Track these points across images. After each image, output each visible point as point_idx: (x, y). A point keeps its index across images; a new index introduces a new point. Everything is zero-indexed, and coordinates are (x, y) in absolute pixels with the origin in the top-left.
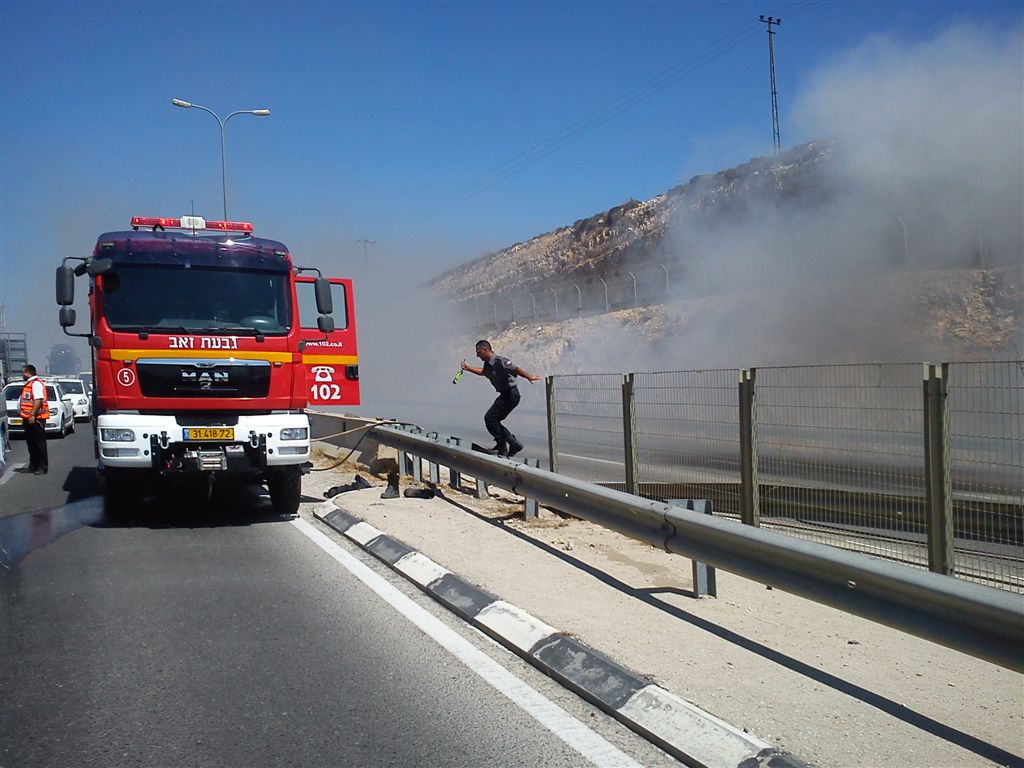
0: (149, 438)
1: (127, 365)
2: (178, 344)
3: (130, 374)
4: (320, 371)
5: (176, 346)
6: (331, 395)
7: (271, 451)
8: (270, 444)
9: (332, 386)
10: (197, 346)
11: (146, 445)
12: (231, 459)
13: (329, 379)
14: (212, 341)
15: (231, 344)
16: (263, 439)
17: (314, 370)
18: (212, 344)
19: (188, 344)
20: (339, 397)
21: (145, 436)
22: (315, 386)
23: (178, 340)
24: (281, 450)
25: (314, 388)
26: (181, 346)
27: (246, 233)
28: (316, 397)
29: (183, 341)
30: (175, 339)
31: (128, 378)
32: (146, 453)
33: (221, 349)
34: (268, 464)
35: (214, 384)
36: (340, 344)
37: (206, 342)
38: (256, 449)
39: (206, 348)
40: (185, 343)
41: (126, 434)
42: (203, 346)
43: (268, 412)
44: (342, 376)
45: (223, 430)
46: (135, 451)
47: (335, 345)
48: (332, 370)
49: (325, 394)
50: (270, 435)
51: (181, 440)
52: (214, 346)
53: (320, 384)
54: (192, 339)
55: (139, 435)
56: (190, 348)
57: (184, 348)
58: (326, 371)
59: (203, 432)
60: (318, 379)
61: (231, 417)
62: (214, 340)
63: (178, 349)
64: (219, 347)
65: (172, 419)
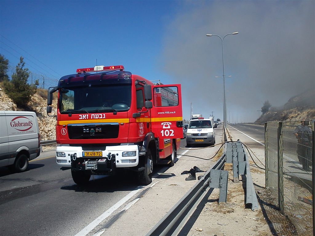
0: (70, 156)
1: (64, 127)
2: (82, 118)
3: (65, 131)
4: (165, 124)
5: (81, 118)
6: (170, 134)
7: (118, 161)
8: (117, 158)
9: (170, 130)
10: (90, 118)
11: (68, 158)
13: (169, 127)
14: (95, 116)
15: (103, 116)
16: (114, 156)
17: (162, 124)
18: (95, 117)
19: (86, 117)
20: (173, 135)
21: (69, 155)
22: (163, 131)
23: (82, 116)
24: (122, 161)
25: (162, 132)
26: (83, 118)
27: (121, 70)
28: (163, 135)
29: (84, 116)
30: (81, 115)
31: (64, 132)
32: (69, 162)
33: (99, 119)
34: (117, 167)
35: (96, 133)
36: (175, 112)
37: (93, 116)
38: (112, 159)
39: (93, 119)
40: (85, 117)
41: (62, 154)
42: (92, 118)
43: (119, 144)
44: (175, 126)
45: (97, 153)
46: (65, 161)
47: (172, 113)
48: (170, 123)
49: (167, 132)
50: (117, 155)
51: (82, 157)
52: (96, 118)
53: (164, 130)
54: (87, 115)
55: (67, 155)
56: (87, 119)
57: (84, 119)
58: (168, 124)
59: (91, 153)
60: (164, 127)
61: (103, 147)
62: (96, 115)
63: (82, 119)
64: (98, 118)
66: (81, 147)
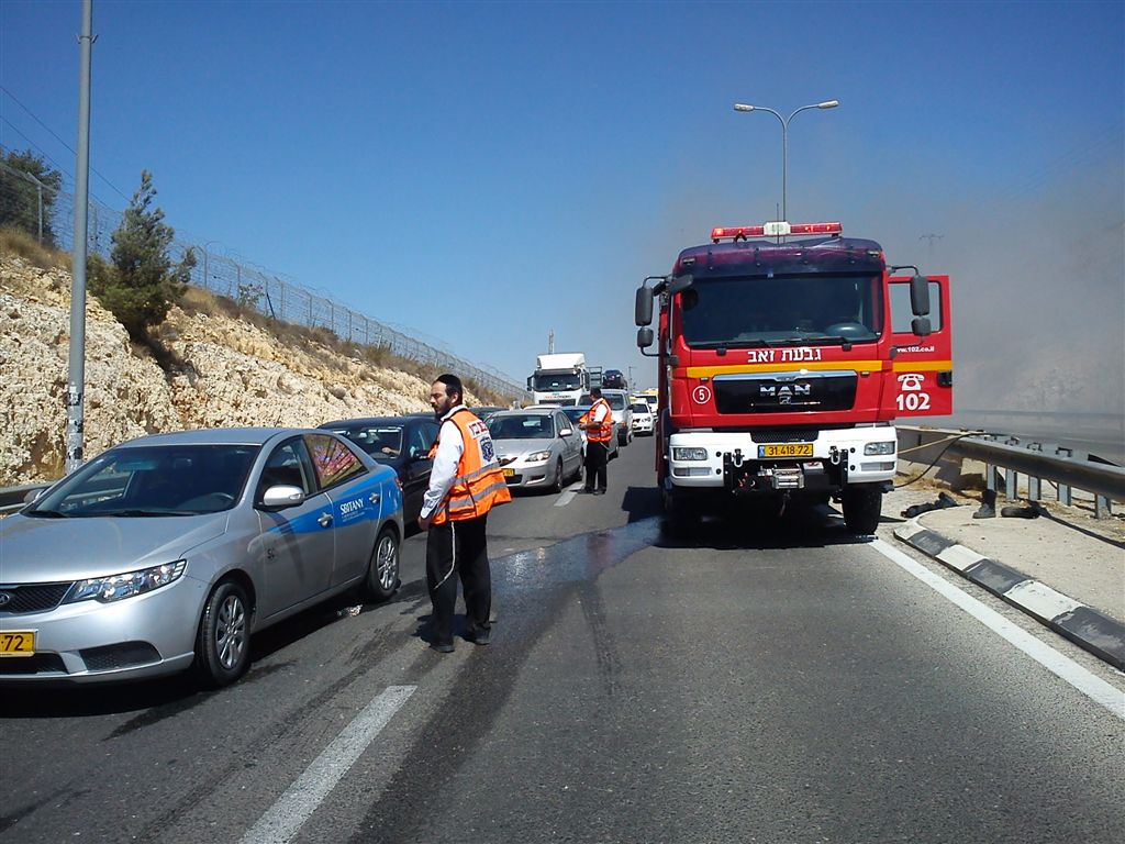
0: (722, 456)
1: (703, 382)
2: (757, 358)
3: (705, 392)
4: (908, 379)
5: (755, 360)
6: (919, 405)
7: (853, 468)
8: (852, 460)
9: (921, 395)
10: (778, 359)
11: (719, 463)
12: (809, 477)
13: (918, 387)
14: (794, 354)
15: (815, 355)
16: (845, 454)
17: (901, 378)
18: (794, 357)
19: (768, 357)
20: (928, 407)
21: (718, 454)
22: (902, 396)
23: (757, 354)
24: (865, 466)
25: (900, 399)
26: (760, 360)
27: (834, 235)
28: (901, 408)
29: (763, 355)
30: (754, 353)
31: (704, 395)
32: (718, 472)
33: (803, 361)
34: (849, 481)
35: (794, 398)
36: (932, 349)
37: (788, 354)
38: (836, 467)
39: (787, 361)
40: (761, 354)
41: (702, 453)
42: (784, 359)
43: (851, 426)
44: (933, 384)
45: (801, 447)
46: (707, 470)
47: (927, 350)
48: (922, 377)
49: (912, 399)
50: (853, 450)
51: (756, 457)
52: (796, 359)
53: (906, 393)
54: (772, 352)
55: (711, 454)
56: (769, 362)
57: (763, 362)
58: (914, 379)
59: (780, 449)
60: (905, 387)
61: (810, 432)
62: (796, 352)
63: (758, 363)
64: (801, 359)
65: (747, 436)
66: (749, 434)
